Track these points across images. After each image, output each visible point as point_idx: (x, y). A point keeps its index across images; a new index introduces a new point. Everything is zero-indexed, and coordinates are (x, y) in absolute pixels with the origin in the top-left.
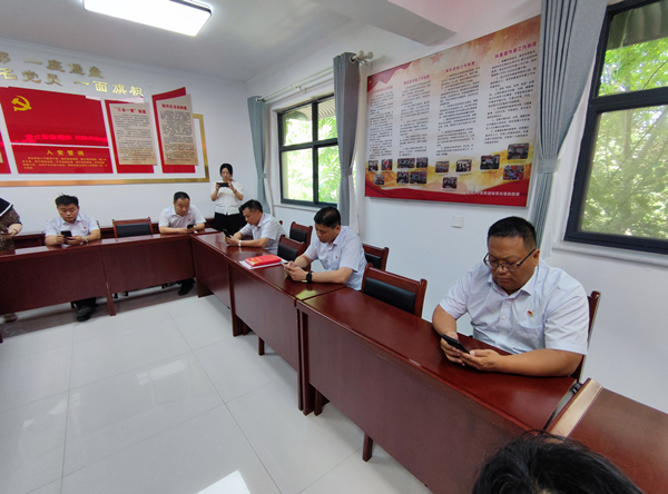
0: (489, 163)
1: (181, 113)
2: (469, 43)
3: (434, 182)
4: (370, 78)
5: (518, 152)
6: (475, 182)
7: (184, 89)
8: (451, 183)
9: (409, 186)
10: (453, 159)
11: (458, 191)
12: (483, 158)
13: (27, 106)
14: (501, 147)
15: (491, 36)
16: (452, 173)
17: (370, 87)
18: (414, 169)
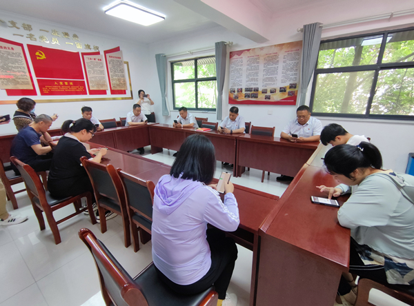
0: (283, 90)
1: (118, 61)
2: (275, 45)
3: (261, 97)
4: (231, 53)
5: (293, 86)
6: (277, 97)
7: (119, 47)
8: (268, 97)
9: (250, 99)
10: (269, 88)
11: (271, 100)
12: (281, 88)
13: (43, 57)
14: (287, 84)
15: (283, 44)
16: (269, 94)
17: (231, 57)
18: (253, 92)
